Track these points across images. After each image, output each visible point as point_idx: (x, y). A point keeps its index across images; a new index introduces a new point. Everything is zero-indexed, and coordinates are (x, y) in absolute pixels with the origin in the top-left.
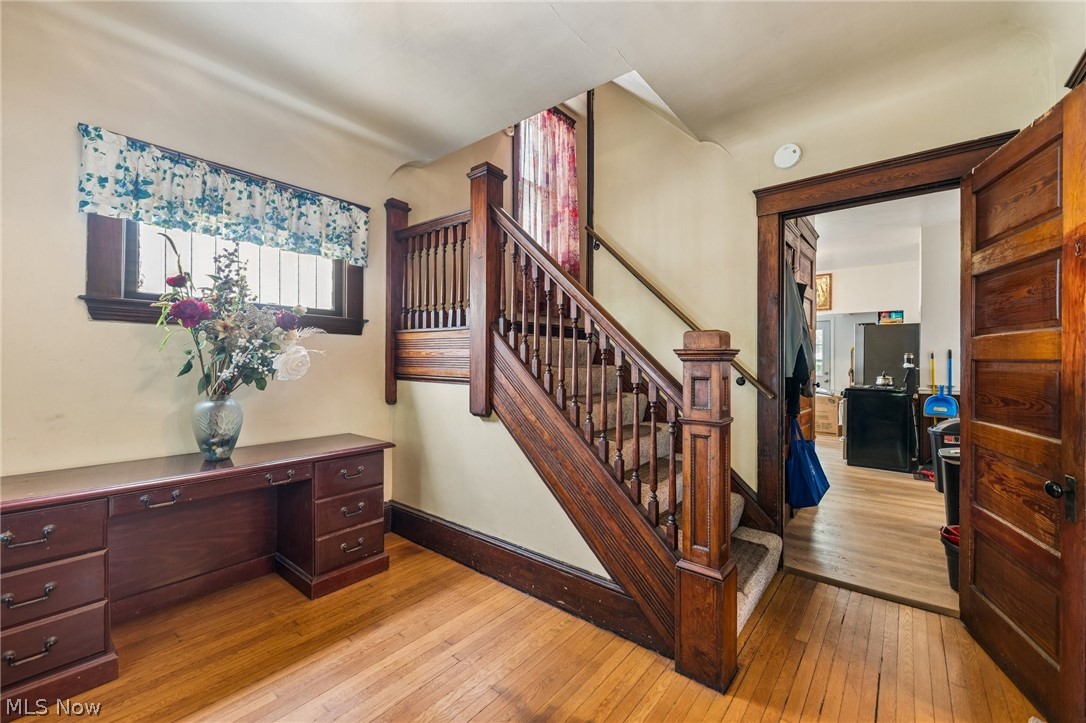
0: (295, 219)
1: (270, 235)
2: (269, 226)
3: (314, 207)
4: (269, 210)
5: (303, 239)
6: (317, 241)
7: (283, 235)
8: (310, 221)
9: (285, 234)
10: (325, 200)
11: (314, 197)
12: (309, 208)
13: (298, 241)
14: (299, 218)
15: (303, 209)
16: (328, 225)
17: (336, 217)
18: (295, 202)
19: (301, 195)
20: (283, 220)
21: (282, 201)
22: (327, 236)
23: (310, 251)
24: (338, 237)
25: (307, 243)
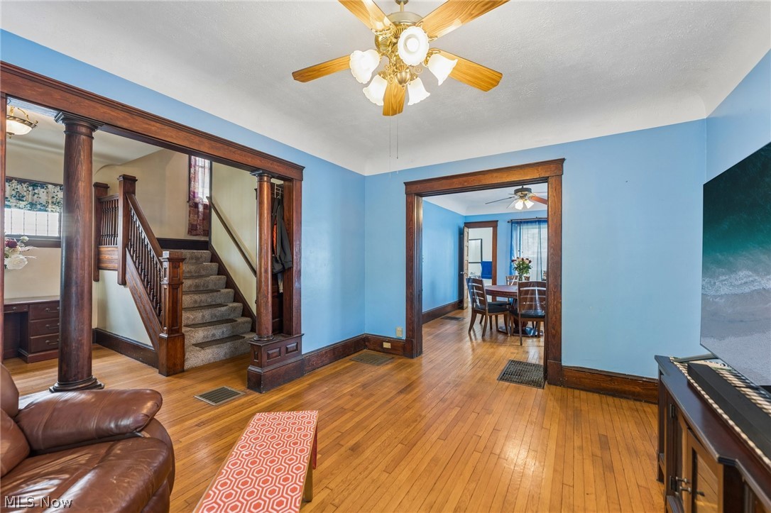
0: (30, 196)
1: (14, 204)
2: (13, 200)
3: (43, 190)
4: (14, 193)
5: (36, 205)
6: (44, 206)
7: (22, 204)
8: (40, 196)
9: (24, 203)
10: (50, 186)
11: (43, 185)
12: (39, 190)
13: (33, 206)
14: (34, 195)
15: (36, 191)
16: (53, 197)
17: (58, 193)
18: (31, 188)
19: (34, 184)
20: (23, 197)
21: (22, 188)
22: (53, 202)
23: (40, 210)
24: (58, 203)
25: (39, 207)
